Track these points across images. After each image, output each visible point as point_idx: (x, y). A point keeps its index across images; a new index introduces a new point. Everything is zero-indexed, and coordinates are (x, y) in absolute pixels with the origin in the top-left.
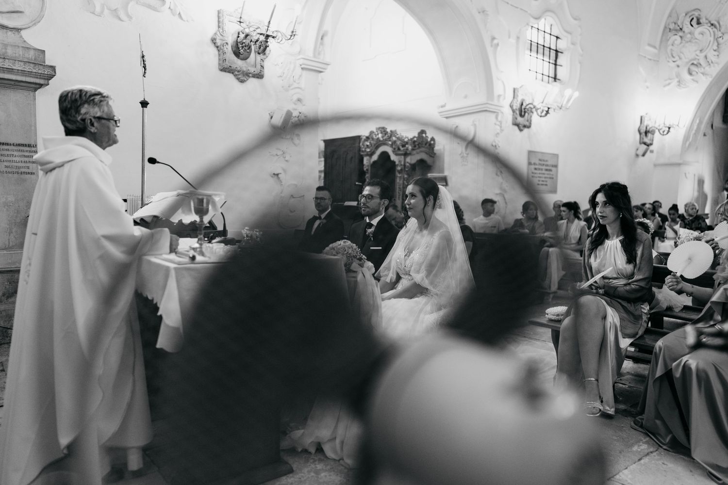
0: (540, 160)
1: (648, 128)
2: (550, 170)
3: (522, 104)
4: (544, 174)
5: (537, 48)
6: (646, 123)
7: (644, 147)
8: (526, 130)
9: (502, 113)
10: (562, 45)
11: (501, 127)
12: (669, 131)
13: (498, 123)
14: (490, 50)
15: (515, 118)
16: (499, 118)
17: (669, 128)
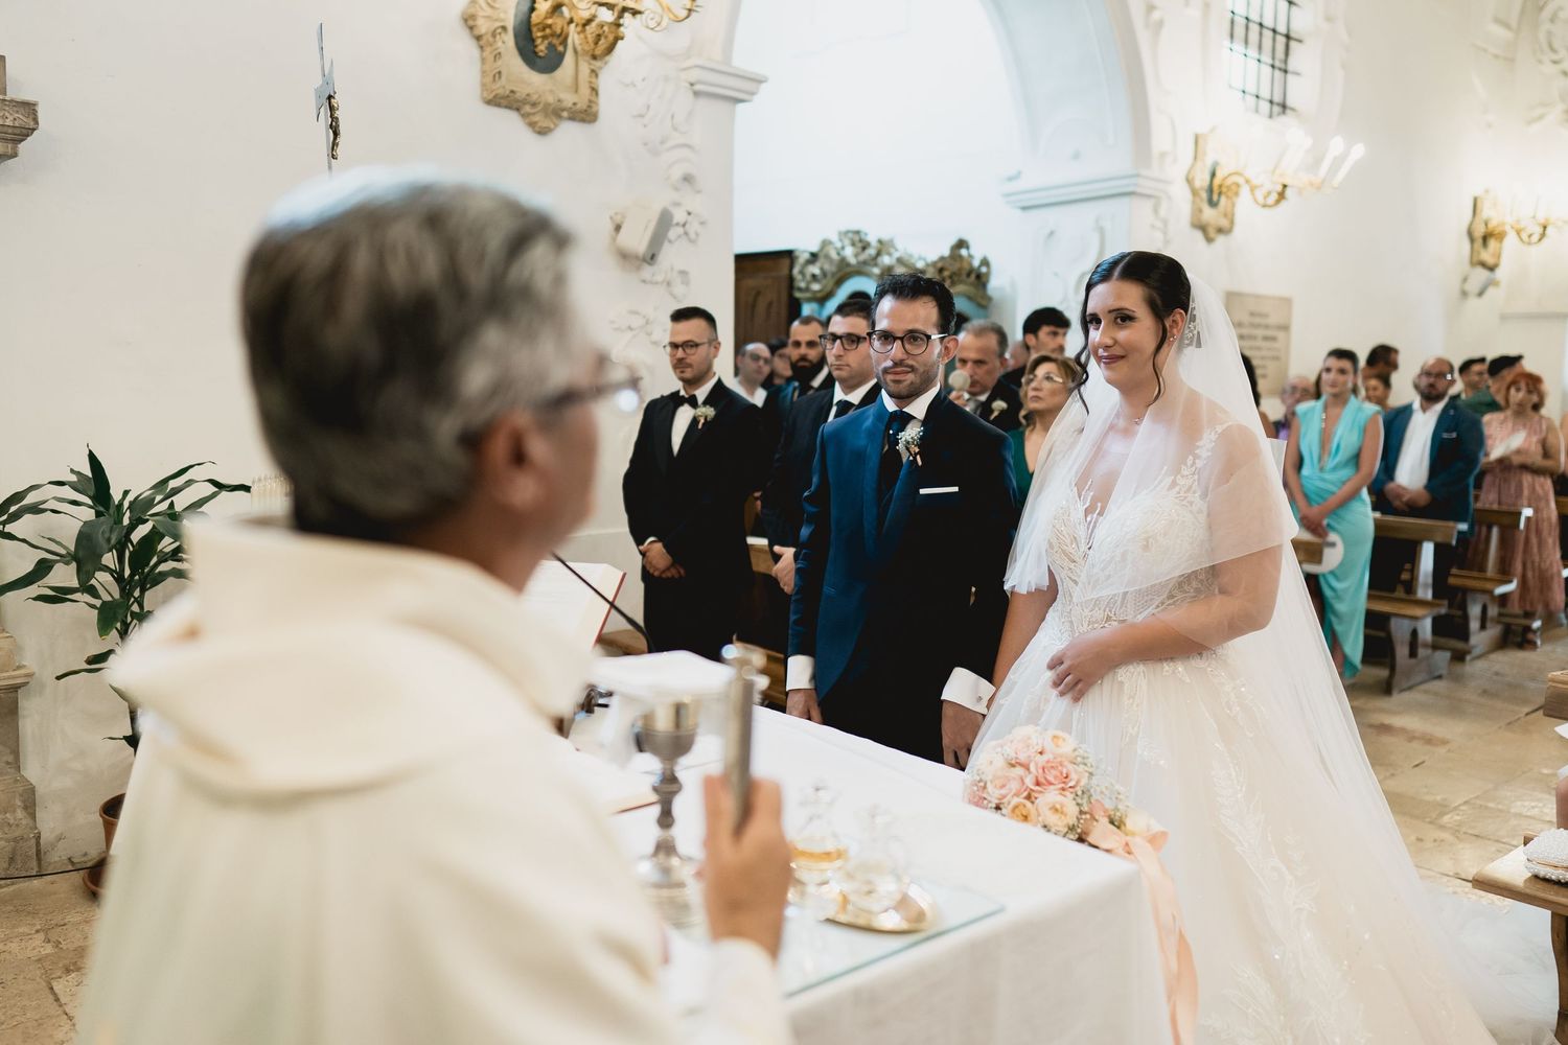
0: (1252, 314)
1: (1490, 226)
2: (1274, 339)
3: (1213, 175)
4: (1259, 348)
5: (1246, 29)
6: (1487, 212)
7: (1481, 275)
8: (1221, 240)
9: (1169, 198)
10: (1301, 21)
11: (1165, 233)
12: (1543, 235)
13: (1159, 224)
14: (1143, 37)
15: (1198, 211)
16: (1162, 212)
17: (1545, 227)
